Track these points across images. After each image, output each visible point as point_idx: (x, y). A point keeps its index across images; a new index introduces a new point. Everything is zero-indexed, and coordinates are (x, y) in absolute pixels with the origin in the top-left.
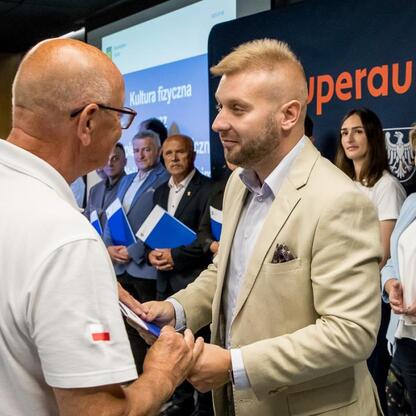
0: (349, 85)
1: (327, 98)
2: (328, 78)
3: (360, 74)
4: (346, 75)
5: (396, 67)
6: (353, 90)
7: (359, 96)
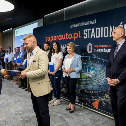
0: (56, 38)
1: (52, 40)
2: (52, 37)
3: (57, 36)
4: (55, 36)
5: (63, 35)
6: (56, 39)
7: (57, 40)
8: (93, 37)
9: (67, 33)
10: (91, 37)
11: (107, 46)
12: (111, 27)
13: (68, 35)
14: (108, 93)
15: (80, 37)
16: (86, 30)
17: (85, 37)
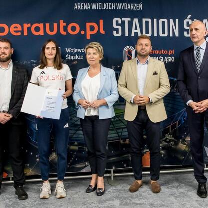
0: (20, 29)
1: (4, 34)
2: (4, 26)
3: (26, 26)
5: (48, 25)
6: (22, 32)
7: (26, 34)
8: (136, 34)
9: (62, 22)
10: (133, 35)
11: (166, 52)
12: (172, 21)
13: (68, 25)
14: (170, 131)
15: (103, 32)
16: (119, 20)
17: (118, 33)
